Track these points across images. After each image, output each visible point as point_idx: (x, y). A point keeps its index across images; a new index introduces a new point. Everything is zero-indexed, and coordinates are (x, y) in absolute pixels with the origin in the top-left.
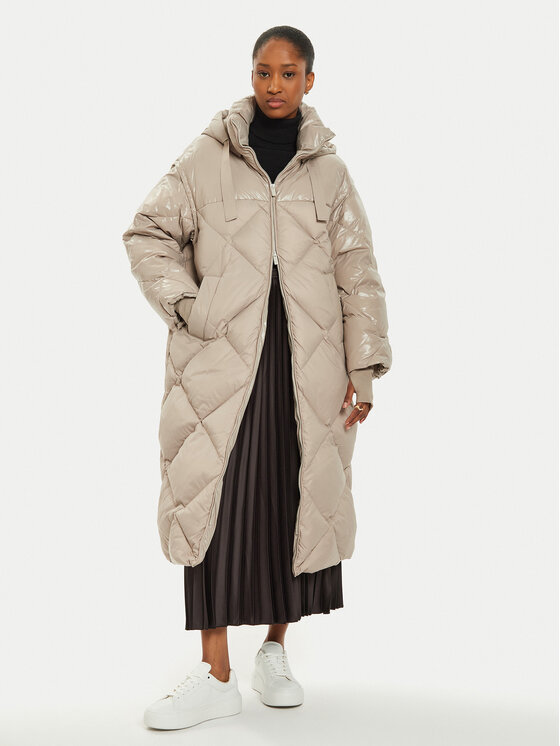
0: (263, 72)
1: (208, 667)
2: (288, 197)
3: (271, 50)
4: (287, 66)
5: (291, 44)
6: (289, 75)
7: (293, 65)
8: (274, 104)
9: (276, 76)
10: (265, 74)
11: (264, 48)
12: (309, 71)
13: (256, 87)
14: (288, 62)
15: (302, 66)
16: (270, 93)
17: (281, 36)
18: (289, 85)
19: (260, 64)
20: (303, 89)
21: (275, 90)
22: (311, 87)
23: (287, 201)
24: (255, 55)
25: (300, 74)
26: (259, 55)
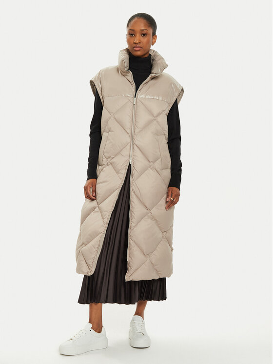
0: (131, 34)
1: (91, 325)
2: (143, 96)
3: (135, 23)
4: (143, 30)
5: (145, 20)
6: (144, 35)
7: (146, 30)
8: (137, 49)
9: (138, 35)
10: (132, 35)
11: (132, 22)
12: (154, 34)
13: (129, 41)
14: (143, 28)
15: (150, 31)
16: (135, 43)
17: (140, 17)
18: (144, 40)
19: (130, 30)
20: (151, 43)
21: (137, 42)
22: (155, 42)
23: (142, 98)
24: (128, 26)
25: (150, 34)
26: (130, 26)
